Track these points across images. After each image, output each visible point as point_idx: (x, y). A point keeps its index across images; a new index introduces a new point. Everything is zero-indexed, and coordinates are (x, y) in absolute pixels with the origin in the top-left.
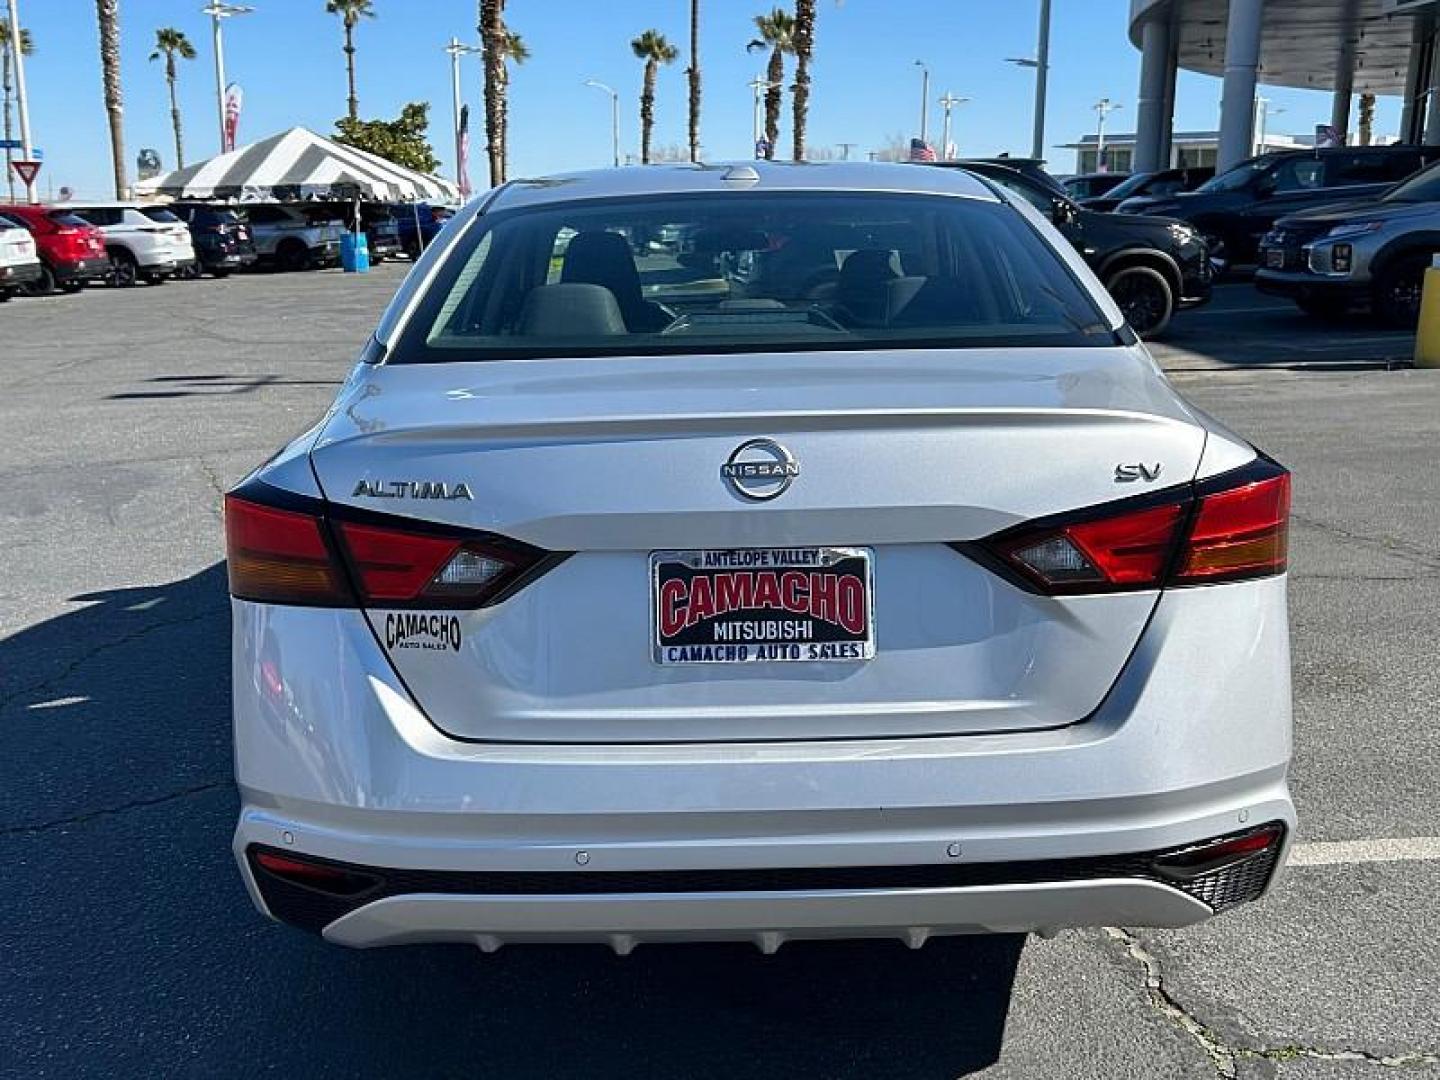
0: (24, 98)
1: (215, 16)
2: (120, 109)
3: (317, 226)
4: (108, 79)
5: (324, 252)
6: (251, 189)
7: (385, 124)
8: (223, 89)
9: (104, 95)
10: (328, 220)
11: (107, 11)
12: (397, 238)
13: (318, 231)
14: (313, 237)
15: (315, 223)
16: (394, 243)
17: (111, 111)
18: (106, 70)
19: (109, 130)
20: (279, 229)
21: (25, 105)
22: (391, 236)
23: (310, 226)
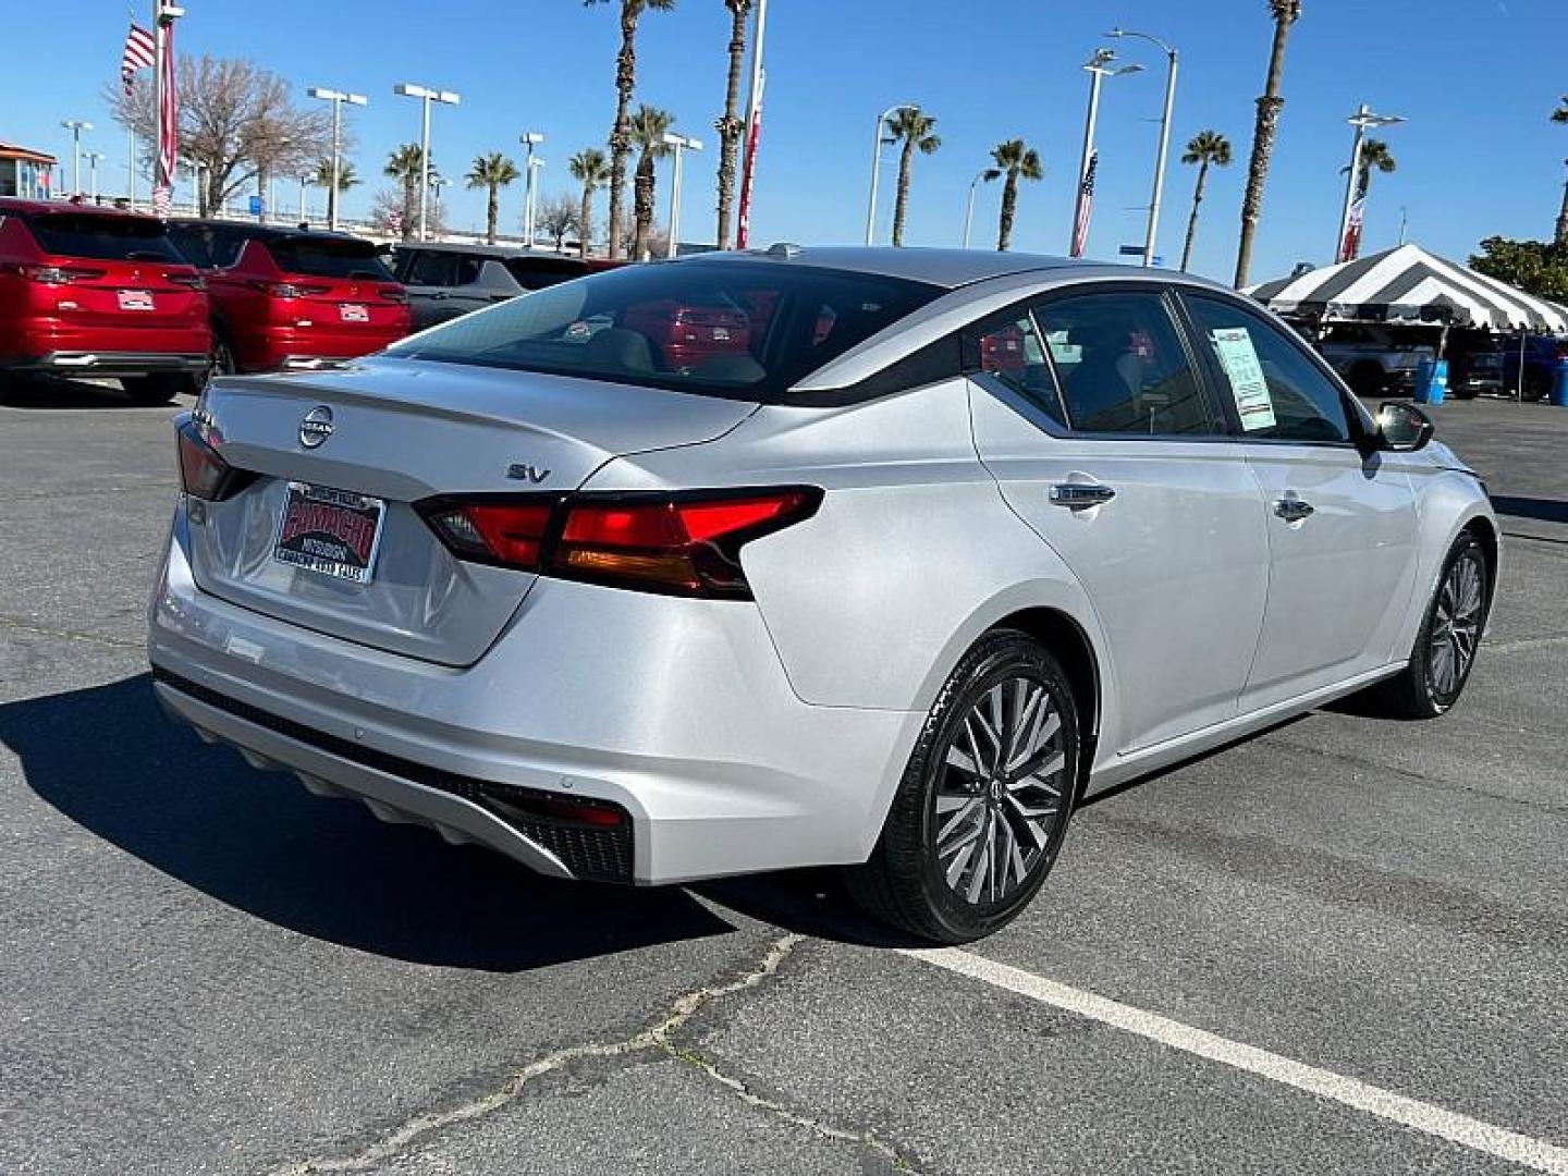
0: (1157, 208)
1: (1360, 127)
2: (1255, 221)
3: (1398, 351)
4: (1250, 190)
5: (1401, 379)
6: (1336, 306)
7: (1542, 246)
8: (1351, 201)
9: (1242, 205)
10: (1415, 345)
11: (1265, 124)
12: (1501, 373)
13: (1400, 355)
14: (1393, 362)
15: (1398, 347)
16: (1494, 377)
17: (1246, 222)
18: (1250, 181)
19: (1239, 240)
20: (1357, 350)
21: (1156, 213)
22: (1492, 368)
23: (1392, 350)
